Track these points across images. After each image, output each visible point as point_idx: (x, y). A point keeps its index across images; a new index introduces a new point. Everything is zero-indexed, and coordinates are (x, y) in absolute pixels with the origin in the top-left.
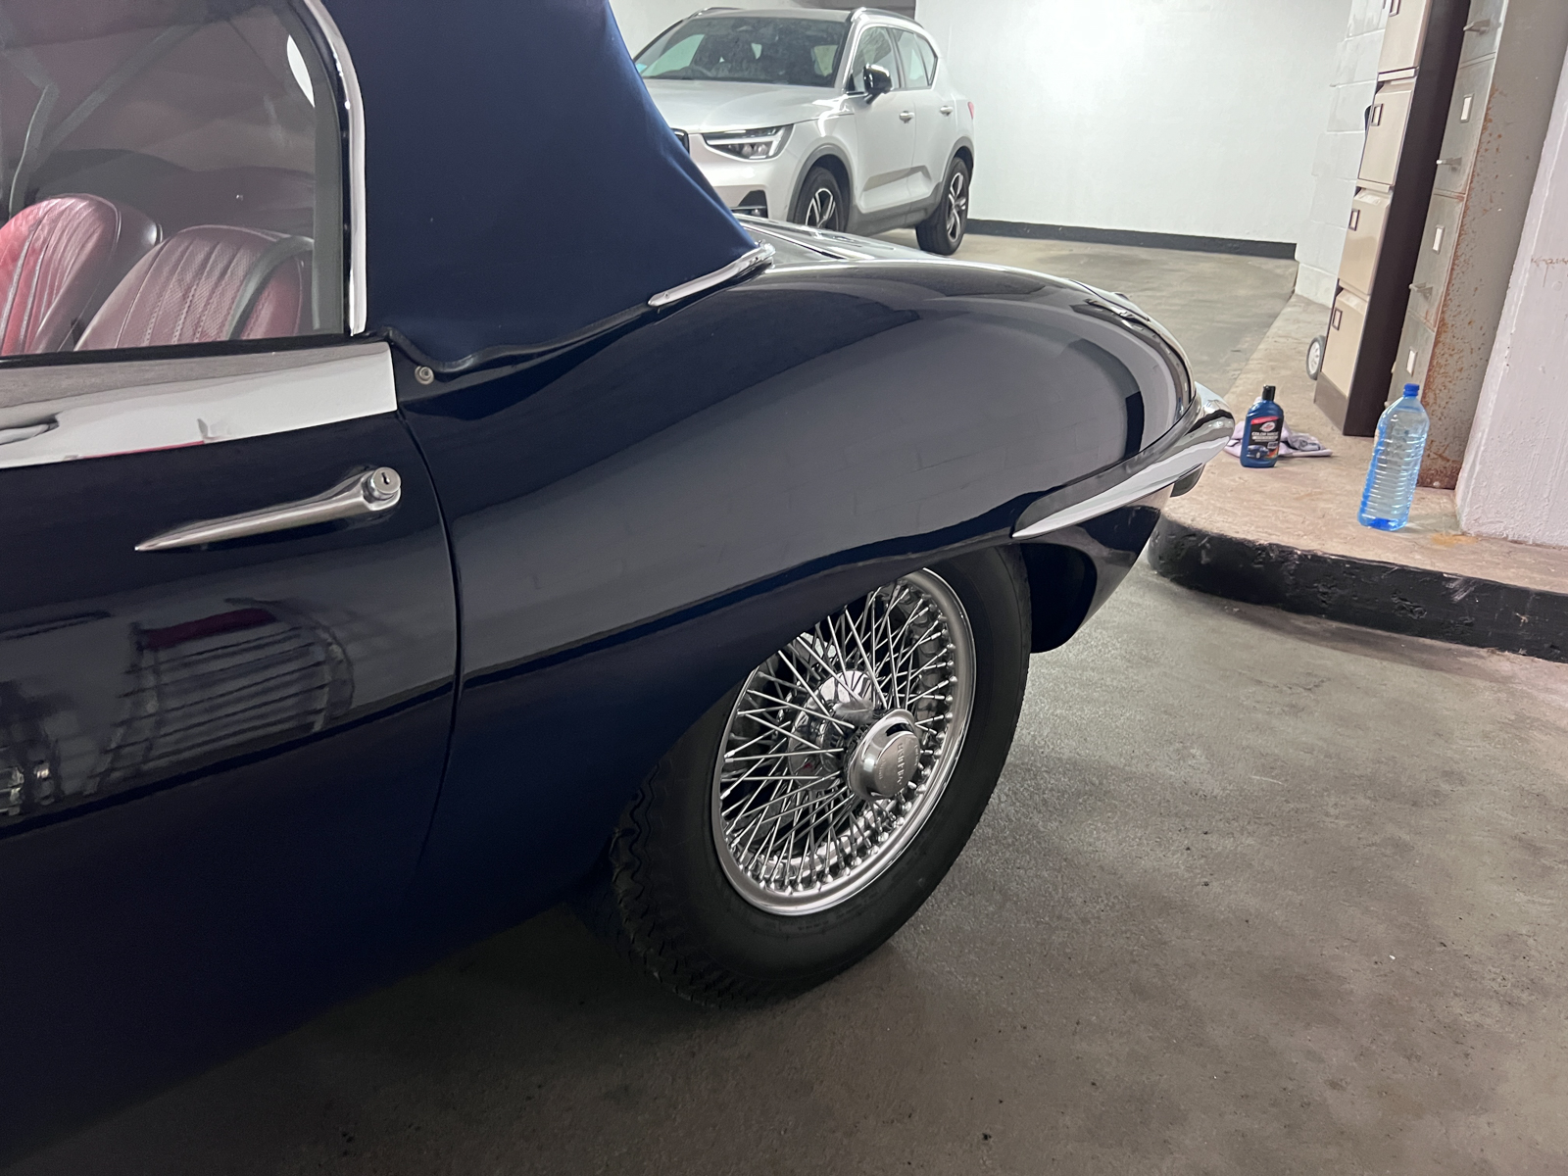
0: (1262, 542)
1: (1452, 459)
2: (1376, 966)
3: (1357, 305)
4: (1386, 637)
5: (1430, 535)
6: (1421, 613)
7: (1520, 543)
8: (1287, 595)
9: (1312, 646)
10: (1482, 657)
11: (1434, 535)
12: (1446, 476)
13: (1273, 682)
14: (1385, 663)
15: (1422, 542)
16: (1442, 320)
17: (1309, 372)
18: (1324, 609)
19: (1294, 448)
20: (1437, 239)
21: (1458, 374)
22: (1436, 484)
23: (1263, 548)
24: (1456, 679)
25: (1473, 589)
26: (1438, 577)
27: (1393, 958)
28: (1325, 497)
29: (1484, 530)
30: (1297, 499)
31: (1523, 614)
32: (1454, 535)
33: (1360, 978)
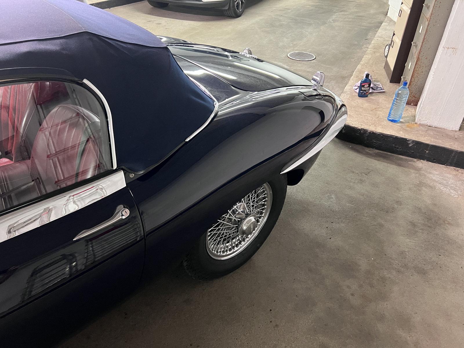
0: (359, 128)
1: (417, 97)
2: (368, 262)
3: (398, 41)
4: (391, 155)
5: (407, 124)
6: (400, 149)
7: (431, 127)
8: (365, 142)
9: (370, 159)
10: (414, 162)
11: (408, 124)
12: (415, 102)
13: (357, 172)
14: (389, 165)
15: (404, 127)
16: (418, 57)
17: (385, 55)
18: (375, 146)
19: (374, 90)
20: (421, 29)
21: (421, 73)
22: (412, 104)
23: (359, 130)
24: (406, 169)
25: (414, 143)
26: (406, 139)
27: (373, 259)
28: (380, 109)
29: (422, 122)
30: (372, 110)
31: (427, 151)
32: (414, 124)
33: (363, 265)
